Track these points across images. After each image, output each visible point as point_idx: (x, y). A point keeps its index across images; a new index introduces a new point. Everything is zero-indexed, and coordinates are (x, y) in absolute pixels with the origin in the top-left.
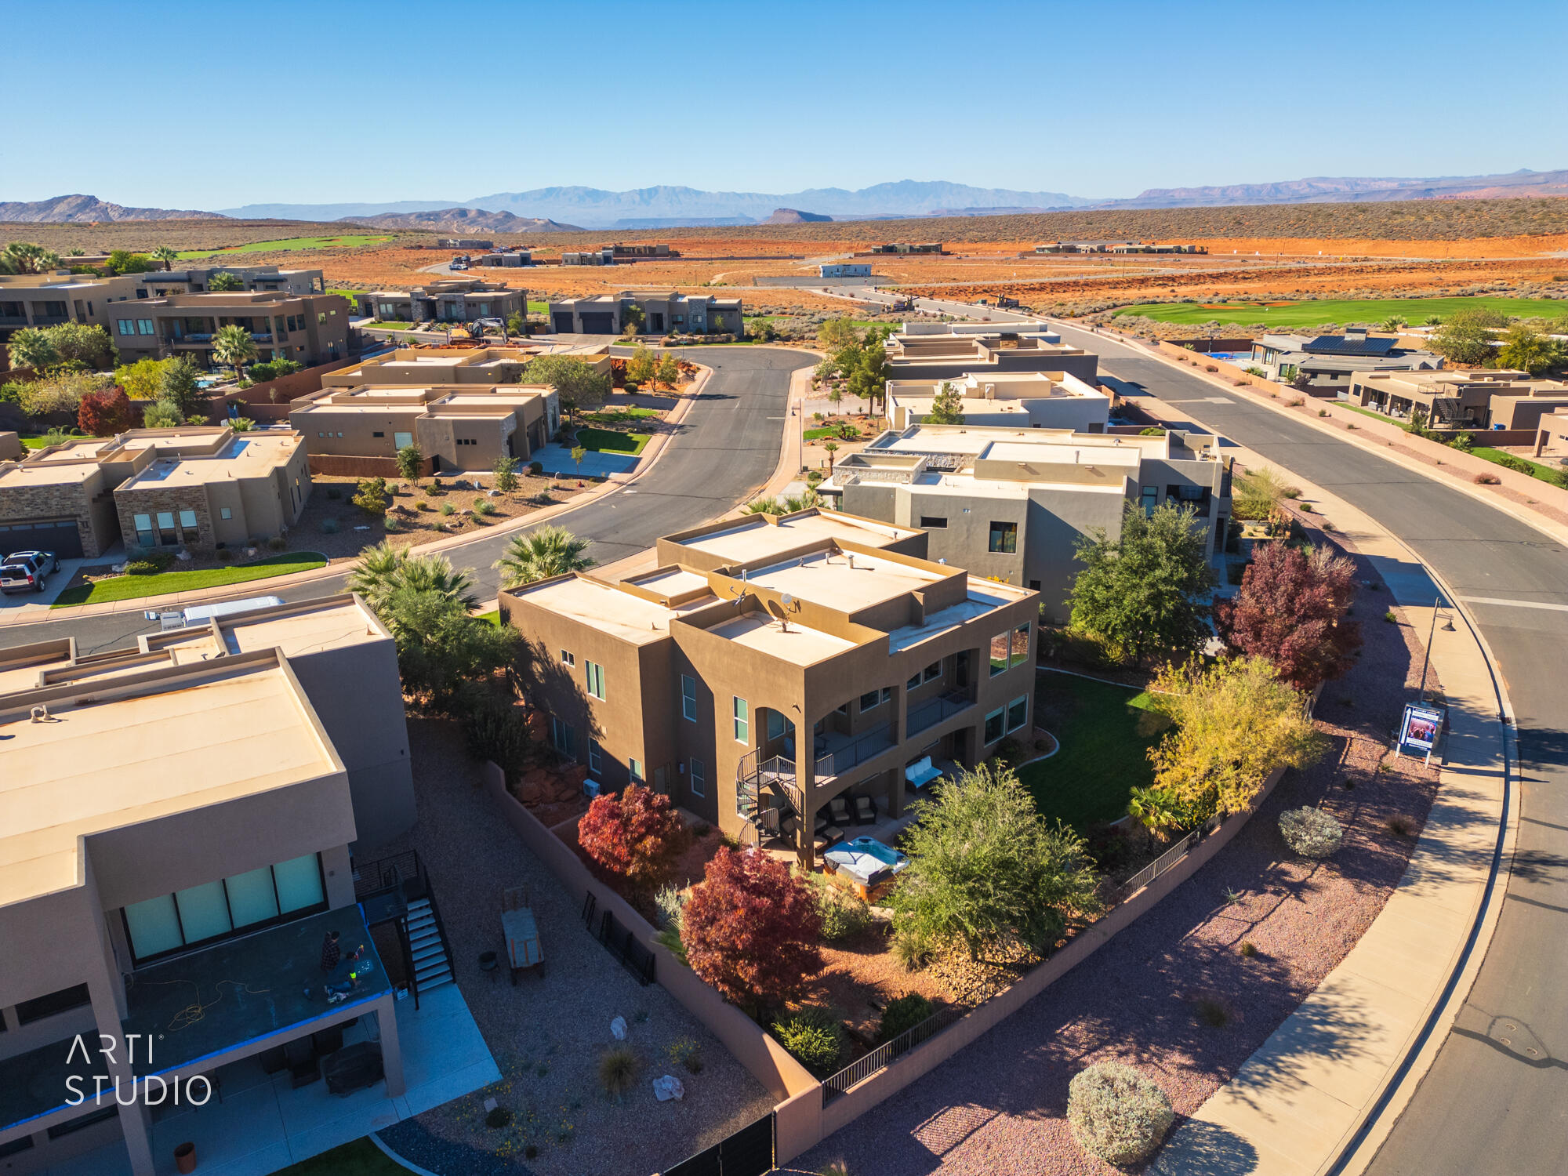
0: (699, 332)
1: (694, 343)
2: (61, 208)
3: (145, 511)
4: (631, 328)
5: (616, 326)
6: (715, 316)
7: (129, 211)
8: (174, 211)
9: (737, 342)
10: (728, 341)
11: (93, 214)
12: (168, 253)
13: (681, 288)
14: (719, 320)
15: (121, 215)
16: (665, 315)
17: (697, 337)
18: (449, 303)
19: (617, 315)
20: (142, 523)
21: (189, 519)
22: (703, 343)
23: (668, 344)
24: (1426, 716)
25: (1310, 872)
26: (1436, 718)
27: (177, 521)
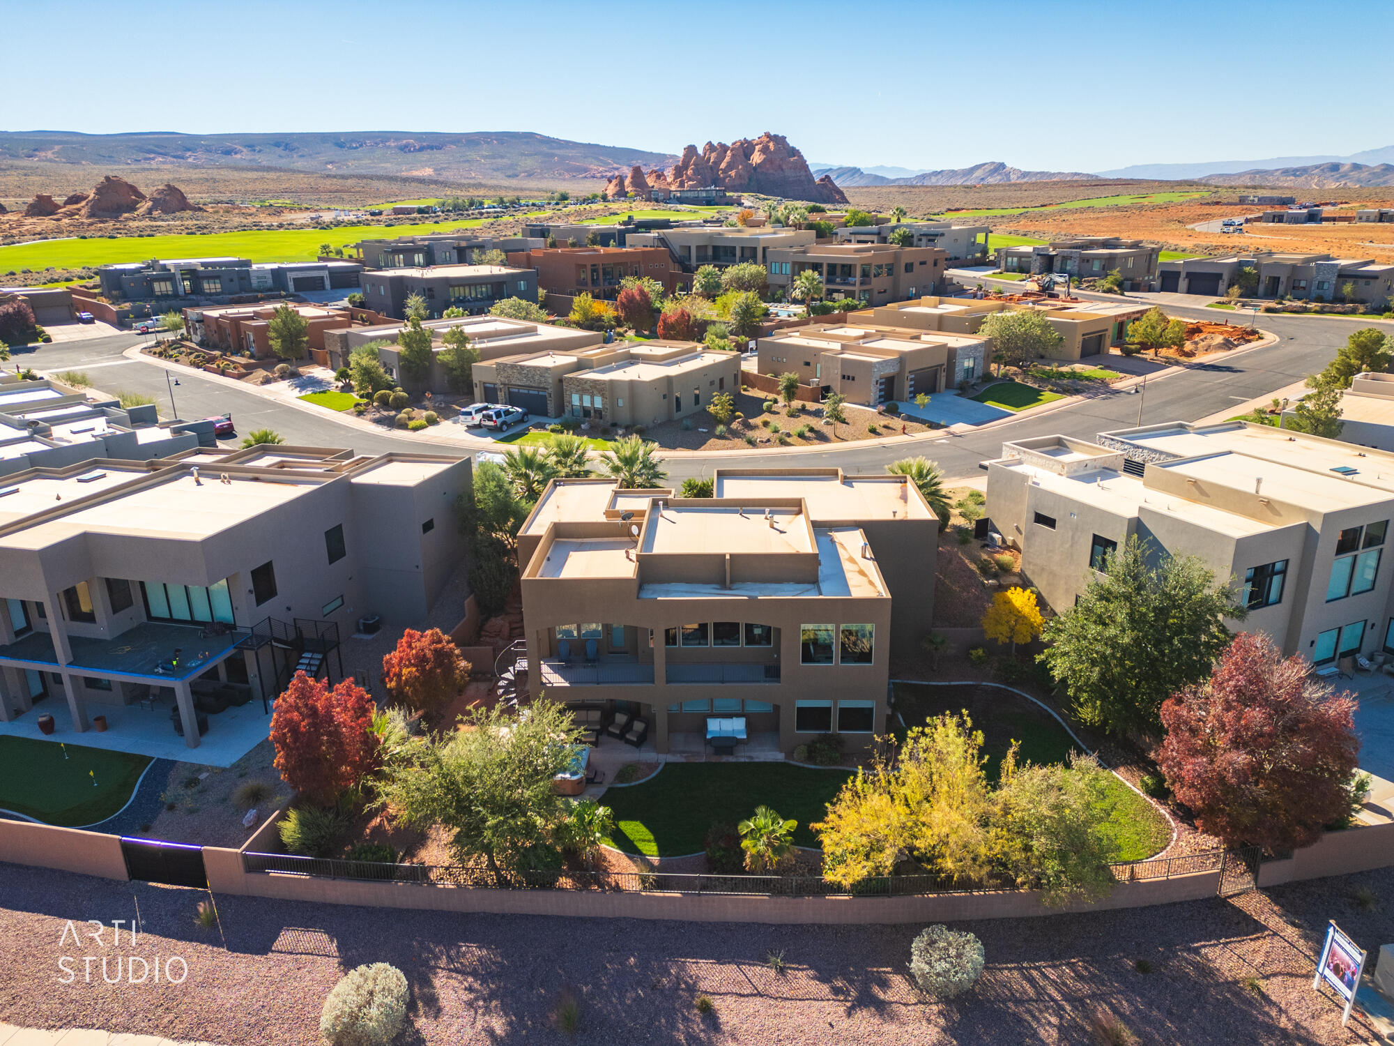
0: (1319, 299)
1: (1306, 310)
2: (978, 173)
3: (577, 392)
4: (1235, 290)
5: (1222, 286)
6: (1344, 284)
7: (1025, 174)
8: (1059, 173)
9: (1364, 314)
10: (1353, 312)
11: (999, 177)
12: (901, 211)
13: (1333, 252)
14: (1348, 288)
15: (1018, 178)
16: (1284, 279)
17: (1312, 305)
18: (1065, 259)
19: (1226, 277)
20: (575, 400)
21: (598, 403)
22: (1316, 312)
23: (1268, 310)
24: (1348, 948)
25: (914, 1000)
26: (1359, 959)
27: (592, 402)
